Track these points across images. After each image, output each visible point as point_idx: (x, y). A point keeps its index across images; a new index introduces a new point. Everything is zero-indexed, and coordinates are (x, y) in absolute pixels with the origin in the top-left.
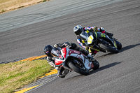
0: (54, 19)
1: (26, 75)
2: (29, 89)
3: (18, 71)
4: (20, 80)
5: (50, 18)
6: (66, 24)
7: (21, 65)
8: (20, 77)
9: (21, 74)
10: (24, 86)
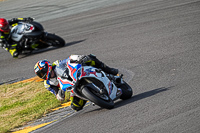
0: (77, 15)
1: (30, 105)
2: (34, 128)
3: (18, 97)
4: (20, 114)
5: (69, 13)
6: (96, 23)
7: (21, 89)
8: (21, 109)
9: (22, 104)
10: (27, 123)
